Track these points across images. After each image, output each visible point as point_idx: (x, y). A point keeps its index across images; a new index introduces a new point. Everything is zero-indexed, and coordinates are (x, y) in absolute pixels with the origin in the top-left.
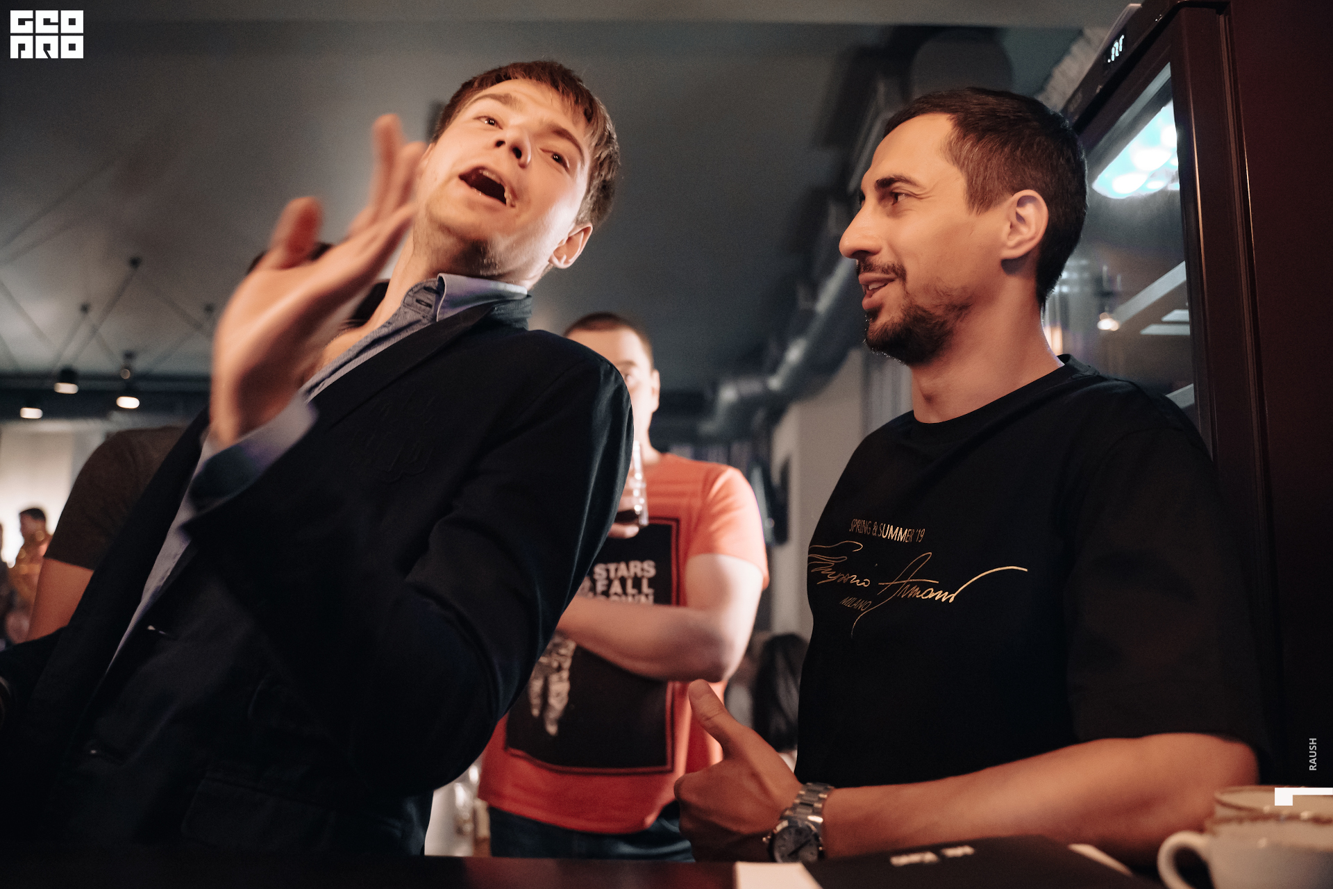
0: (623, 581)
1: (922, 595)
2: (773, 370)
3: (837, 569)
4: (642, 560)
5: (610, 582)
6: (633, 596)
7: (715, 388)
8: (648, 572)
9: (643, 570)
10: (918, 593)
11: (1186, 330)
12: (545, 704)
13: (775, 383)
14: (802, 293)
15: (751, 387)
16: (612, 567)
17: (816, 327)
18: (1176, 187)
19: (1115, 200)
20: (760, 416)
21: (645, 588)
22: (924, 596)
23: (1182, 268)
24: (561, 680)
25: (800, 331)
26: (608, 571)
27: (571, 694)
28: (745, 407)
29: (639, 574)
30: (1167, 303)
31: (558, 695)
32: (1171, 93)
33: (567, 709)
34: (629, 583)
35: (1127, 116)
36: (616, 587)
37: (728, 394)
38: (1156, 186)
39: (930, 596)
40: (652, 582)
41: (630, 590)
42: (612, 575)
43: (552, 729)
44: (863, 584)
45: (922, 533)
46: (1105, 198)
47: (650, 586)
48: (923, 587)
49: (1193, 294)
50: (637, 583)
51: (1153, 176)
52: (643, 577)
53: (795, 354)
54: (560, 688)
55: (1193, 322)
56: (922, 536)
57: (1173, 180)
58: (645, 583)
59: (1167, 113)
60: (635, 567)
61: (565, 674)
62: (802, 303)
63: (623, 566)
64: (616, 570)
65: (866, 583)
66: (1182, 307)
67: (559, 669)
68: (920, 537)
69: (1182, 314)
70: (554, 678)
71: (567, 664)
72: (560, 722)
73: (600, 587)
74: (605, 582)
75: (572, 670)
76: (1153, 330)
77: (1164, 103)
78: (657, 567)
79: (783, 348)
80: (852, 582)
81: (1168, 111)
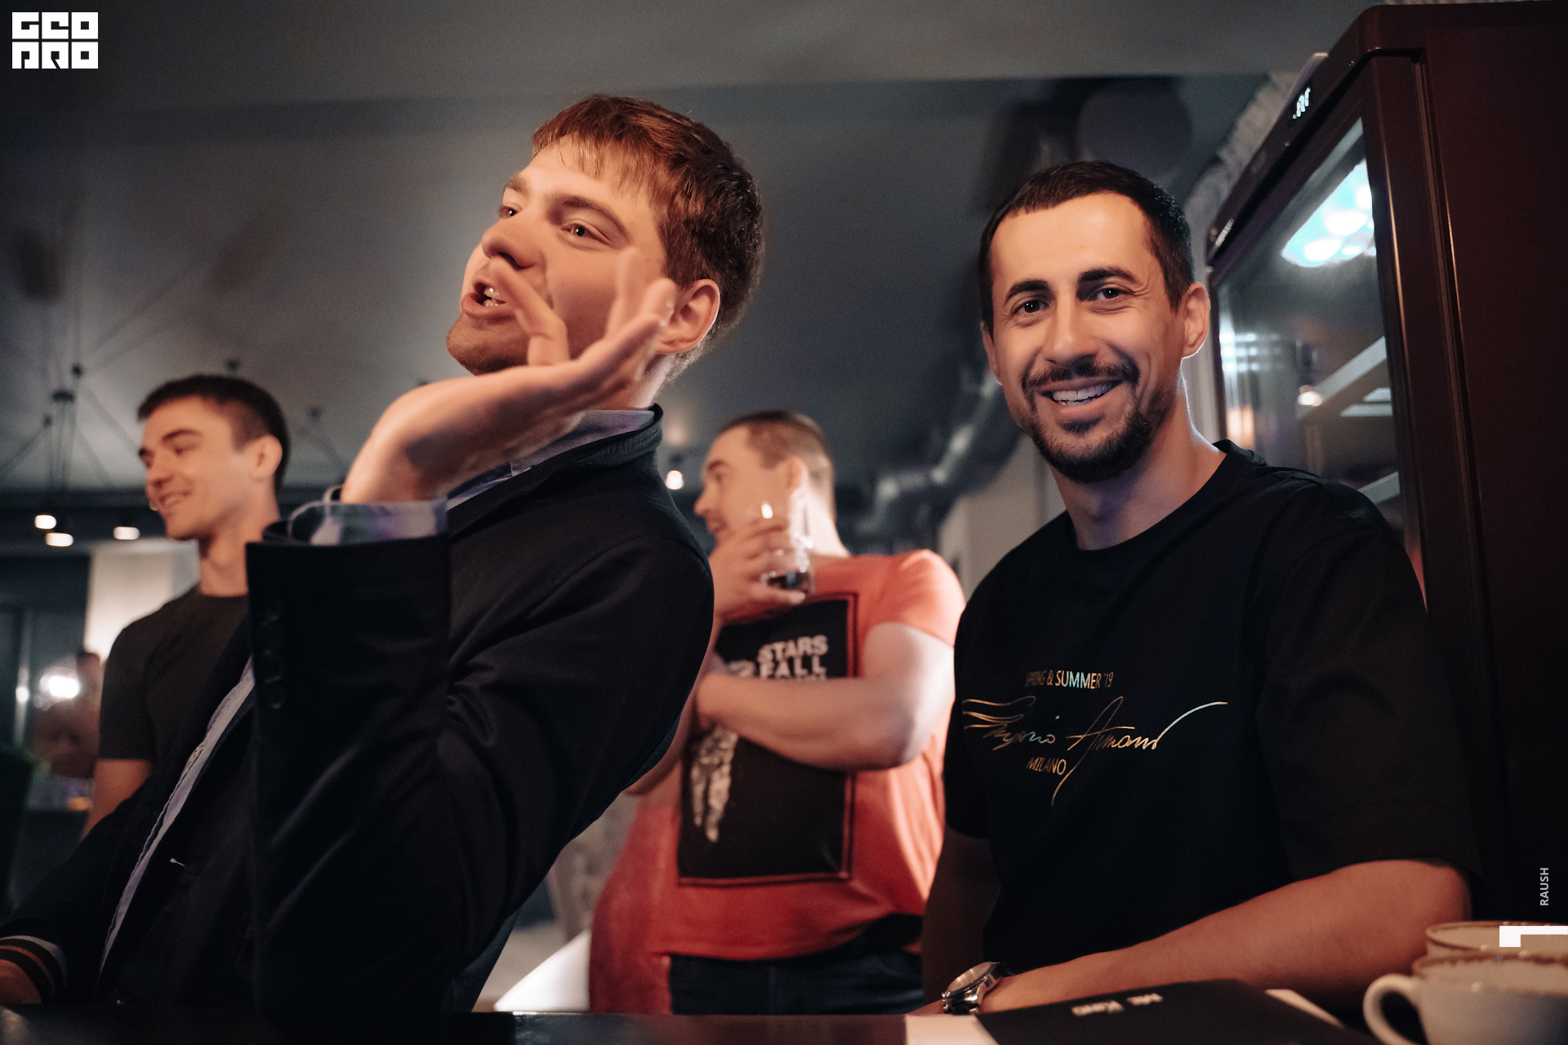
0: (790, 662)
1: (1118, 744)
2: (936, 460)
3: (1013, 729)
4: (812, 635)
5: (776, 663)
6: (803, 677)
7: (873, 480)
8: (819, 648)
9: (813, 647)
10: (1113, 742)
11: (1387, 410)
12: (707, 809)
13: (940, 475)
14: (965, 375)
15: (913, 480)
16: (778, 646)
17: (982, 412)
18: (1372, 252)
19: (1305, 268)
20: (924, 512)
21: (817, 668)
22: (1121, 744)
23: (1382, 343)
24: (722, 776)
25: (965, 417)
26: (774, 652)
27: (732, 790)
28: (907, 503)
29: (809, 651)
30: (1368, 383)
31: (718, 792)
32: (1365, 150)
33: (728, 808)
34: (798, 664)
35: (1316, 177)
36: (784, 669)
37: (888, 489)
38: (1352, 252)
39: (1127, 744)
40: (824, 660)
41: (799, 670)
42: (779, 656)
43: (712, 834)
44: (1046, 741)
45: (1110, 677)
46: (1296, 267)
47: (822, 664)
48: (1119, 735)
49: (1395, 371)
50: (807, 661)
51: (1348, 241)
52: (813, 655)
53: (960, 442)
54: (721, 784)
55: (1395, 401)
56: (1111, 680)
57: (1369, 246)
58: (816, 662)
59: (1360, 174)
60: (805, 644)
61: (726, 769)
62: (967, 386)
63: (791, 645)
64: (784, 650)
65: (1051, 739)
66: (1382, 386)
67: (721, 764)
68: (1109, 682)
69: (1384, 393)
70: (716, 776)
71: (728, 757)
72: (722, 825)
73: (765, 670)
74: (771, 665)
75: (733, 763)
76: (1355, 411)
77: (1357, 162)
78: (829, 643)
79: (947, 436)
80: (1031, 739)
81: (1361, 171)
